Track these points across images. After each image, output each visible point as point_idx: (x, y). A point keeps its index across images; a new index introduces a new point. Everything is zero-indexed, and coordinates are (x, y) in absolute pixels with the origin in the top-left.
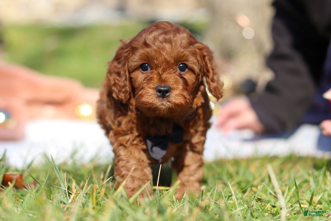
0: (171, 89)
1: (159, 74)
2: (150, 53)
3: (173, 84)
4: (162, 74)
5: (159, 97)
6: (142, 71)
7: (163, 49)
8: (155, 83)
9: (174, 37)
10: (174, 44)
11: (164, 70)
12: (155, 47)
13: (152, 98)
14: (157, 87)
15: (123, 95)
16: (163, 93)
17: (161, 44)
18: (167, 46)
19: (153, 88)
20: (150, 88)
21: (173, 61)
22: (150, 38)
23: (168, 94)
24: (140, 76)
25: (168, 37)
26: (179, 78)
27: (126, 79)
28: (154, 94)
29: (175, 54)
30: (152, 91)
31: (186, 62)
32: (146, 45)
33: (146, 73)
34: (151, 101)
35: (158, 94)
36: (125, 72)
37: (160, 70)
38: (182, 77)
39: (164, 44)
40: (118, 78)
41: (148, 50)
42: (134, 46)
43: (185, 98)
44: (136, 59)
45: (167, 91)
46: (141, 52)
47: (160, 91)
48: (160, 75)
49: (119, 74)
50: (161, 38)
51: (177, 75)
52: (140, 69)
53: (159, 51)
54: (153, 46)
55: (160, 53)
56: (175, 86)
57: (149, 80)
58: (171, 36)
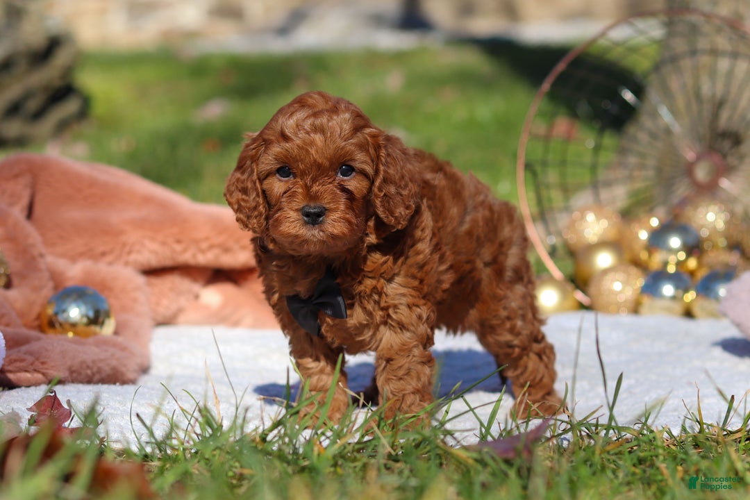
0: (326, 210)
1: (306, 185)
2: (291, 151)
3: (329, 203)
4: (311, 187)
5: (306, 223)
6: (280, 178)
7: (312, 143)
8: (299, 202)
9: (328, 121)
10: (329, 134)
11: (314, 180)
12: (298, 142)
13: (295, 227)
14: (303, 208)
15: (255, 221)
16: (314, 218)
17: (307, 136)
18: (318, 138)
19: (297, 210)
20: (291, 209)
21: (327, 164)
22: (289, 124)
23: (321, 219)
24: (277, 186)
25: (318, 122)
26: (338, 192)
27: (258, 195)
28: (298, 220)
29: (331, 150)
30: (293, 215)
31: (347, 163)
32: (284, 137)
33: (287, 182)
34: (293, 231)
35: (305, 218)
36: (255, 183)
37: (308, 180)
39: (312, 135)
40: (244, 197)
41: (288, 145)
42: (266, 137)
43: (350, 222)
44: (268, 161)
45: (319, 215)
46: (276, 149)
47: (307, 215)
48: (307, 188)
49: (244, 191)
50: (307, 125)
51: (336, 187)
52: (277, 175)
53: (304, 148)
54: (294, 138)
55: (307, 151)
56: (332, 206)
57: (290, 196)
58: (323, 120)
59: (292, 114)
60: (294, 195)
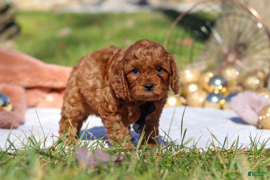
0: (154, 85)
1: (145, 76)
5: (146, 90)
6: (134, 74)
7: (147, 59)
8: (143, 82)
9: (154, 50)
10: (154, 56)
12: (141, 59)
14: (145, 84)
16: (149, 88)
17: (145, 57)
18: (149, 57)
19: (142, 86)
20: (140, 85)
21: (153, 67)
22: (137, 52)
23: (152, 88)
24: (133, 77)
26: (158, 77)
28: (143, 89)
29: (155, 62)
30: (141, 88)
31: (160, 66)
32: (135, 57)
33: (136, 75)
35: (146, 89)
36: (122, 79)
37: (146, 73)
38: (160, 76)
39: (147, 56)
40: (118, 84)
41: (137, 61)
42: (127, 59)
44: (129, 66)
45: (152, 87)
46: (133, 62)
47: (147, 87)
50: (145, 52)
51: (156, 75)
52: (133, 72)
53: (144, 61)
54: (140, 58)
55: (145, 62)
56: (156, 83)
57: (139, 80)
58: (151, 50)
59: (137, 49)
60: (141, 80)
